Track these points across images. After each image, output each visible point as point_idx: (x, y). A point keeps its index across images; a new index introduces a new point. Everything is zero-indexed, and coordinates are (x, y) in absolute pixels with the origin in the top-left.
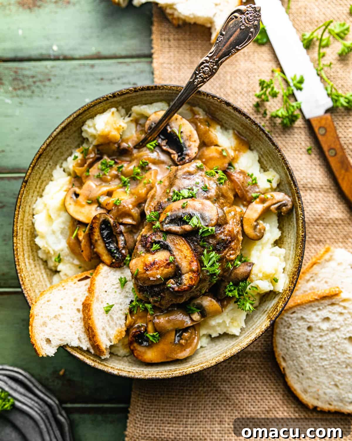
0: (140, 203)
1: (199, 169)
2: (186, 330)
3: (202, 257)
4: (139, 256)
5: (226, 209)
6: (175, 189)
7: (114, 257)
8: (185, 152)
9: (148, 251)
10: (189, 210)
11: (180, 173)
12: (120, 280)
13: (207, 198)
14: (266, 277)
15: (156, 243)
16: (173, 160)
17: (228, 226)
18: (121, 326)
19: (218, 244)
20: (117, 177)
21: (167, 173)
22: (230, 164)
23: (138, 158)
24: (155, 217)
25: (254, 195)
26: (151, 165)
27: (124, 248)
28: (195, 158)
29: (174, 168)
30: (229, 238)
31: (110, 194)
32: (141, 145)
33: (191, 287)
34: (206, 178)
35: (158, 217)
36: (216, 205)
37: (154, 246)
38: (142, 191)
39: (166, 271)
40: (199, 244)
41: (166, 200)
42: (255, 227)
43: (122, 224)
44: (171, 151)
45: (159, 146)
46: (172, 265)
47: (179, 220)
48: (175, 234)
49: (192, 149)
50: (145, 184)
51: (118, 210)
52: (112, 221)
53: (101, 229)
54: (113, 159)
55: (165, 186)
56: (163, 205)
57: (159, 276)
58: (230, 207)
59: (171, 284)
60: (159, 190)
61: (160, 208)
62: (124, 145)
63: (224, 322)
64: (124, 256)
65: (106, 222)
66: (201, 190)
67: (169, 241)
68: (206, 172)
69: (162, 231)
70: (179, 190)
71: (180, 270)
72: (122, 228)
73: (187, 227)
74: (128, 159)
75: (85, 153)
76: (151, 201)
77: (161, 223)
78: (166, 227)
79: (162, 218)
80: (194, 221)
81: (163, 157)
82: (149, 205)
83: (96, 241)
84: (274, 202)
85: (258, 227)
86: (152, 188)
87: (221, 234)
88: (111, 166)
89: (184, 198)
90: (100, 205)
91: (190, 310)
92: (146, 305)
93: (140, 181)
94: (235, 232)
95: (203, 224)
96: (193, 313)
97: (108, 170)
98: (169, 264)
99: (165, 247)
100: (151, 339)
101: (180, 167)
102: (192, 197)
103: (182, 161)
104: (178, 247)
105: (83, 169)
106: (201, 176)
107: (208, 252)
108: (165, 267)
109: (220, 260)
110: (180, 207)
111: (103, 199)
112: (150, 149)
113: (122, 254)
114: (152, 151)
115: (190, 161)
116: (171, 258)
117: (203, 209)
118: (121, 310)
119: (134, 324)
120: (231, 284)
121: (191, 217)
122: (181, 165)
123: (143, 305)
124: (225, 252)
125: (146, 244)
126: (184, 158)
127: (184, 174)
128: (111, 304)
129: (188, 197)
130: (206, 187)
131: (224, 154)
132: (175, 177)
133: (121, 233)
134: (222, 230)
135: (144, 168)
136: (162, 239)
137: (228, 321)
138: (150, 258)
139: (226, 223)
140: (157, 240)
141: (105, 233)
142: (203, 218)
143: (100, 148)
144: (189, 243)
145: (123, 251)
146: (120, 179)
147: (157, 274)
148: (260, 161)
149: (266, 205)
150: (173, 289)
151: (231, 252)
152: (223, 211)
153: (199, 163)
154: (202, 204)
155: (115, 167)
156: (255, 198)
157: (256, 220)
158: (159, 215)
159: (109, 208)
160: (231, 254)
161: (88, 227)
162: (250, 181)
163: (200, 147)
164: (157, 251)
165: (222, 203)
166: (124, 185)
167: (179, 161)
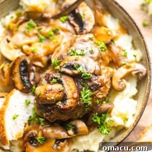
0: (49, 54)
1: (91, 39)
2: (63, 140)
3: (81, 92)
4: (42, 85)
5: (102, 67)
6: (73, 48)
7: (25, 85)
8: (84, 27)
9: (49, 83)
10: (79, 62)
11: (78, 40)
12: (26, 101)
13: (92, 58)
14: (120, 115)
15: (55, 78)
16: (75, 31)
17: (101, 77)
18: (21, 129)
19: (92, 86)
20: (36, 35)
21: (70, 38)
22: (112, 41)
23: (53, 25)
24: (57, 63)
25: (123, 63)
26: (60, 31)
27: (33, 80)
28: (90, 32)
29: (75, 36)
30: (100, 84)
31: (30, 45)
32: (56, 17)
33: (71, 108)
34: (93, 46)
35: (59, 64)
36: (96, 62)
37: (53, 80)
38: (52, 46)
39: (58, 96)
40: (81, 84)
41: (66, 54)
42: (119, 83)
43: (34, 65)
44: (75, 25)
45: (68, 20)
46: (62, 93)
47: (71, 67)
48: (68, 75)
49: (89, 26)
50: (54, 43)
51: (34, 56)
52: (29, 62)
53: (21, 66)
54: (36, 23)
55: (67, 46)
56: (64, 57)
57: (53, 98)
58: (105, 66)
59: (59, 104)
60: (63, 48)
61: (61, 58)
62: (46, 15)
63: (88, 141)
64: (32, 86)
65: (25, 62)
66: (88, 52)
67: (63, 79)
68: (95, 43)
69: (60, 72)
70: (75, 50)
71: (66, 96)
72: (34, 68)
73: (76, 72)
74: (46, 24)
75: (19, 15)
76: (56, 54)
77: (61, 67)
78: (63, 69)
79: (61, 64)
80: (80, 69)
81: (70, 28)
82: (55, 55)
83: (15, 73)
84: (135, 69)
85: (121, 83)
86: (58, 46)
87: (95, 80)
88: (34, 27)
89: (77, 55)
90: (22, 51)
91: (68, 127)
92: (40, 119)
93: (51, 40)
94: (105, 81)
95: (85, 71)
96: (69, 129)
97: (32, 29)
98: (60, 92)
99: (60, 82)
100: (39, 141)
101: (79, 36)
102: (82, 55)
103: (81, 33)
104: (68, 83)
105: (15, 25)
106: (91, 44)
107: (85, 89)
108: (58, 93)
109: (92, 96)
110: (74, 60)
111: (25, 47)
112: (62, 21)
113: (31, 84)
114: (63, 22)
115: (86, 33)
116: (62, 88)
117: (87, 63)
118: (23, 120)
119: (30, 131)
120: (97, 114)
121: (79, 66)
122: (80, 35)
123: (39, 119)
124: (96, 92)
125: (49, 78)
126: (83, 31)
127: (80, 41)
128: (17, 114)
129: (80, 55)
130: (92, 51)
131: (109, 33)
132: (75, 41)
133: (33, 71)
134: (97, 78)
135: (56, 32)
136: (59, 77)
137: (91, 141)
138: (49, 87)
139: (100, 75)
140: (56, 76)
141: (23, 69)
142: (86, 68)
143: (30, 14)
144: (75, 82)
145: (32, 83)
146: (39, 37)
147: (52, 97)
148: (132, 43)
149: (129, 70)
150: (60, 107)
151: (100, 93)
152: (100, 67)
153: (91, 36)
154: (88, 60)
155: (37, 28)
156: (124, 65)
157: (121, 79)
158: (60, 62)
159: (28, 53)
160: (99, 95)
161: (12, 63)
162: (123, 53)
163: (94, 26)
164: (55, 83)
165: (101, 63)
166: (41, 41)
167: (79, 32)
